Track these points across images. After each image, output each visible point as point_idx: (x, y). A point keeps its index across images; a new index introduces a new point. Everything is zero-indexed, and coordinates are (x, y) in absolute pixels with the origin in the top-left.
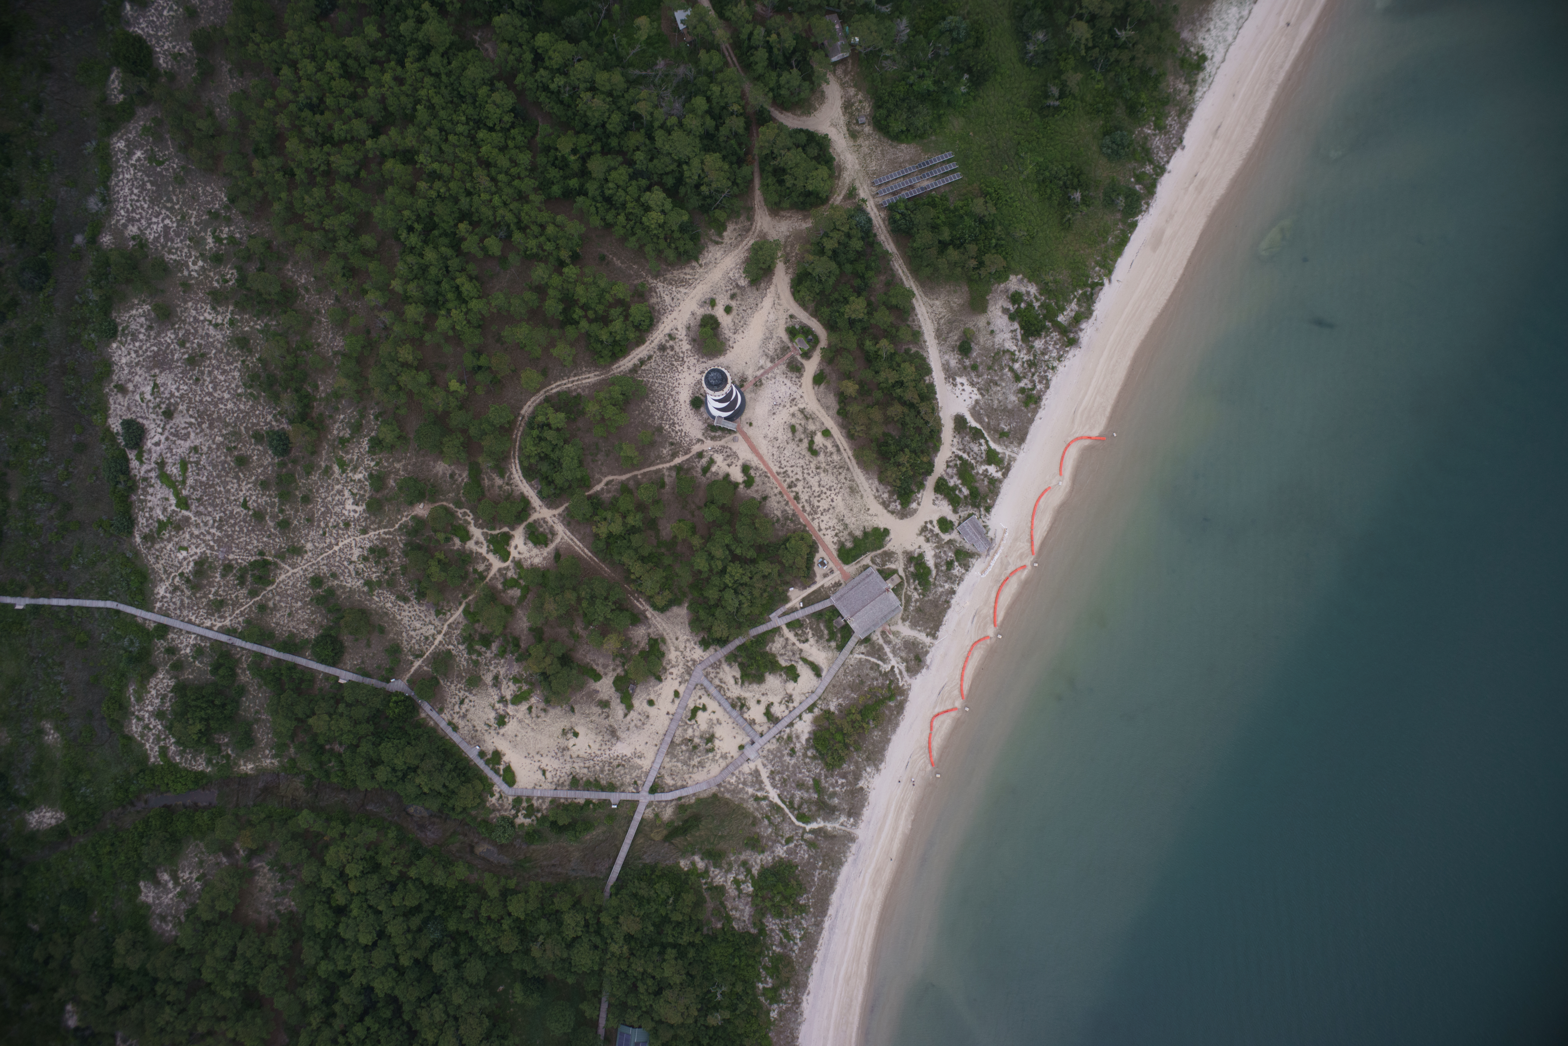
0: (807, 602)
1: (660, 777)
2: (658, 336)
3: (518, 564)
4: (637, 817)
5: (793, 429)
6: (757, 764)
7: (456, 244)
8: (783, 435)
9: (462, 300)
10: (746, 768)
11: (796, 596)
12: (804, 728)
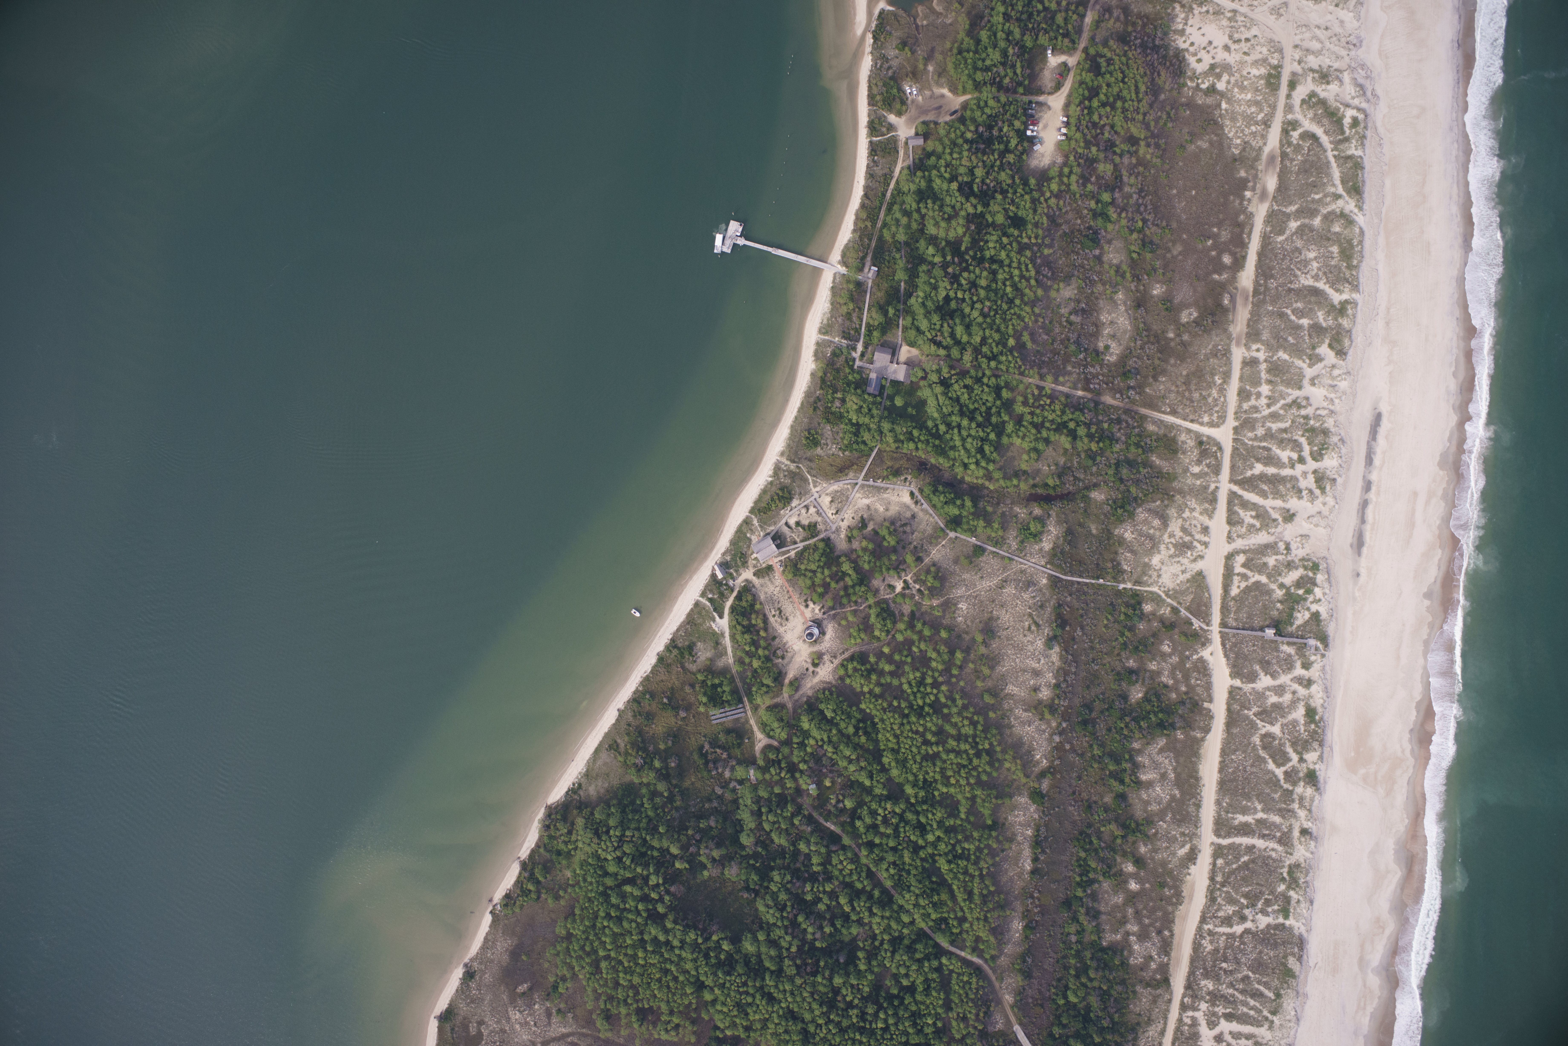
0: (788, 551)
1: (853, 488)
2: (837, 662)
3: (900, 578)
4: (863, 474)
5: (787, 619)
6: (814, 490)
7: (911, 706)
8: (791, 618)
9: (910, 683)
10: (818, 489)
11: (792, 554)
12: (795, 503)
